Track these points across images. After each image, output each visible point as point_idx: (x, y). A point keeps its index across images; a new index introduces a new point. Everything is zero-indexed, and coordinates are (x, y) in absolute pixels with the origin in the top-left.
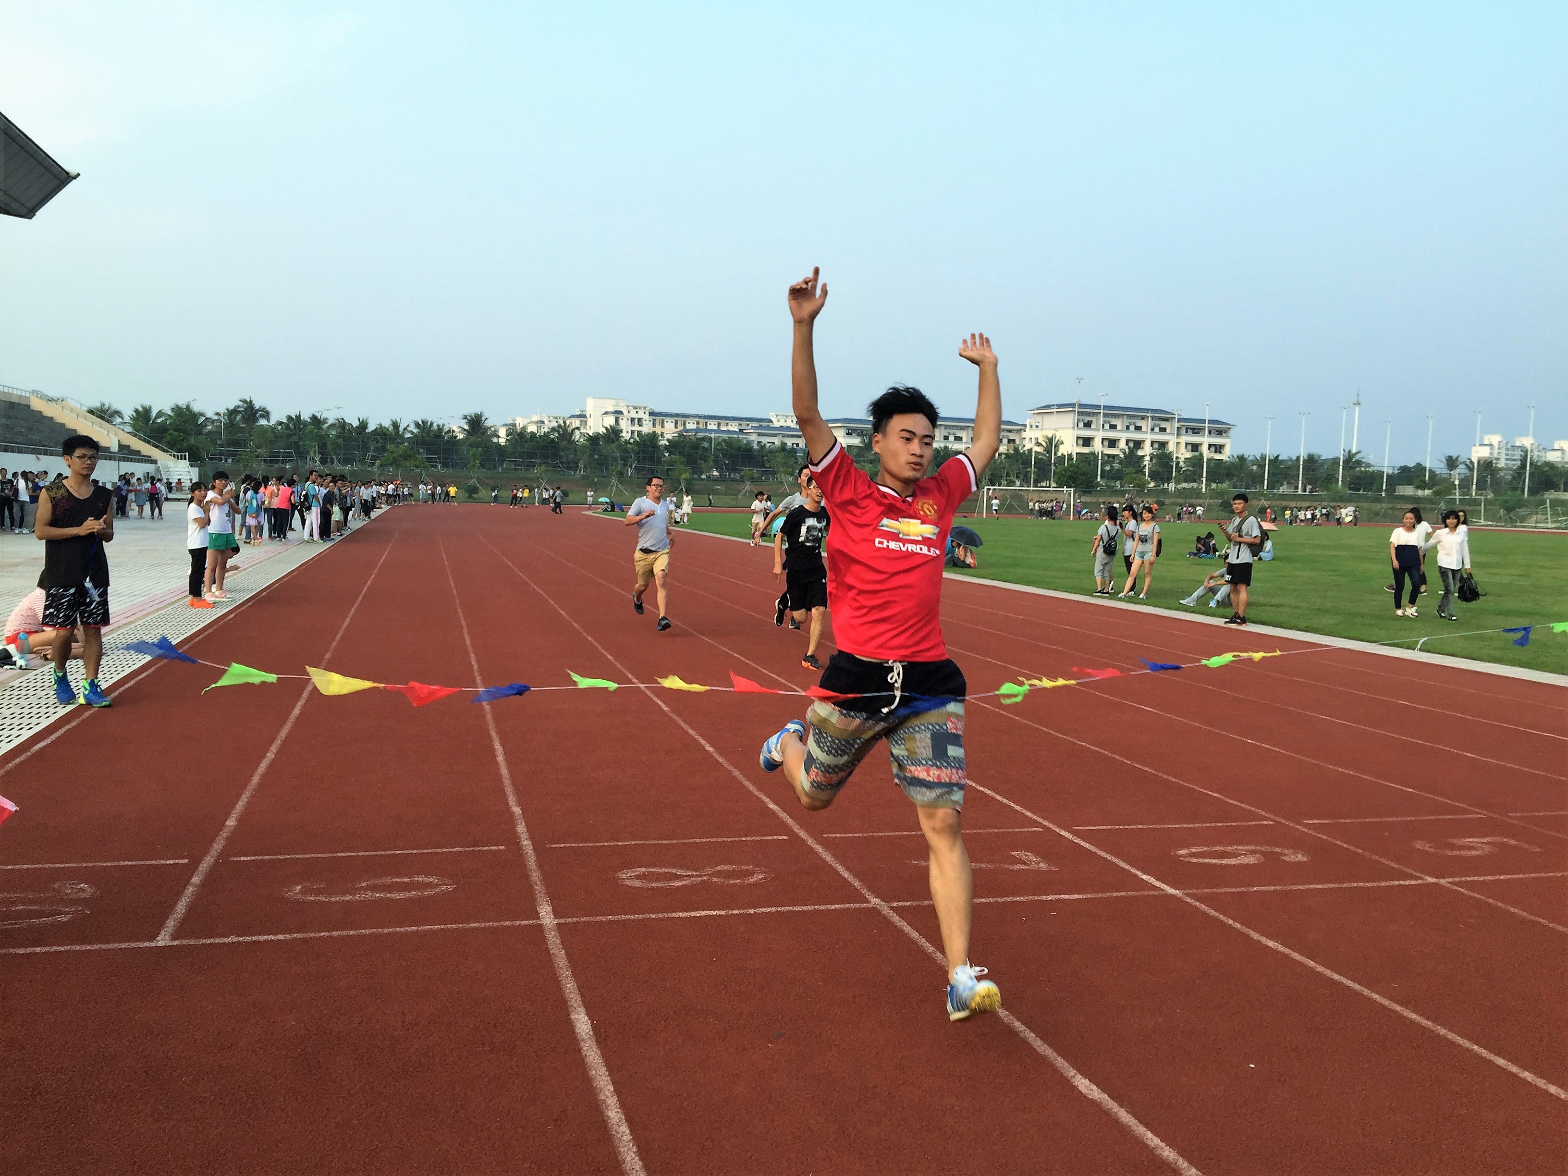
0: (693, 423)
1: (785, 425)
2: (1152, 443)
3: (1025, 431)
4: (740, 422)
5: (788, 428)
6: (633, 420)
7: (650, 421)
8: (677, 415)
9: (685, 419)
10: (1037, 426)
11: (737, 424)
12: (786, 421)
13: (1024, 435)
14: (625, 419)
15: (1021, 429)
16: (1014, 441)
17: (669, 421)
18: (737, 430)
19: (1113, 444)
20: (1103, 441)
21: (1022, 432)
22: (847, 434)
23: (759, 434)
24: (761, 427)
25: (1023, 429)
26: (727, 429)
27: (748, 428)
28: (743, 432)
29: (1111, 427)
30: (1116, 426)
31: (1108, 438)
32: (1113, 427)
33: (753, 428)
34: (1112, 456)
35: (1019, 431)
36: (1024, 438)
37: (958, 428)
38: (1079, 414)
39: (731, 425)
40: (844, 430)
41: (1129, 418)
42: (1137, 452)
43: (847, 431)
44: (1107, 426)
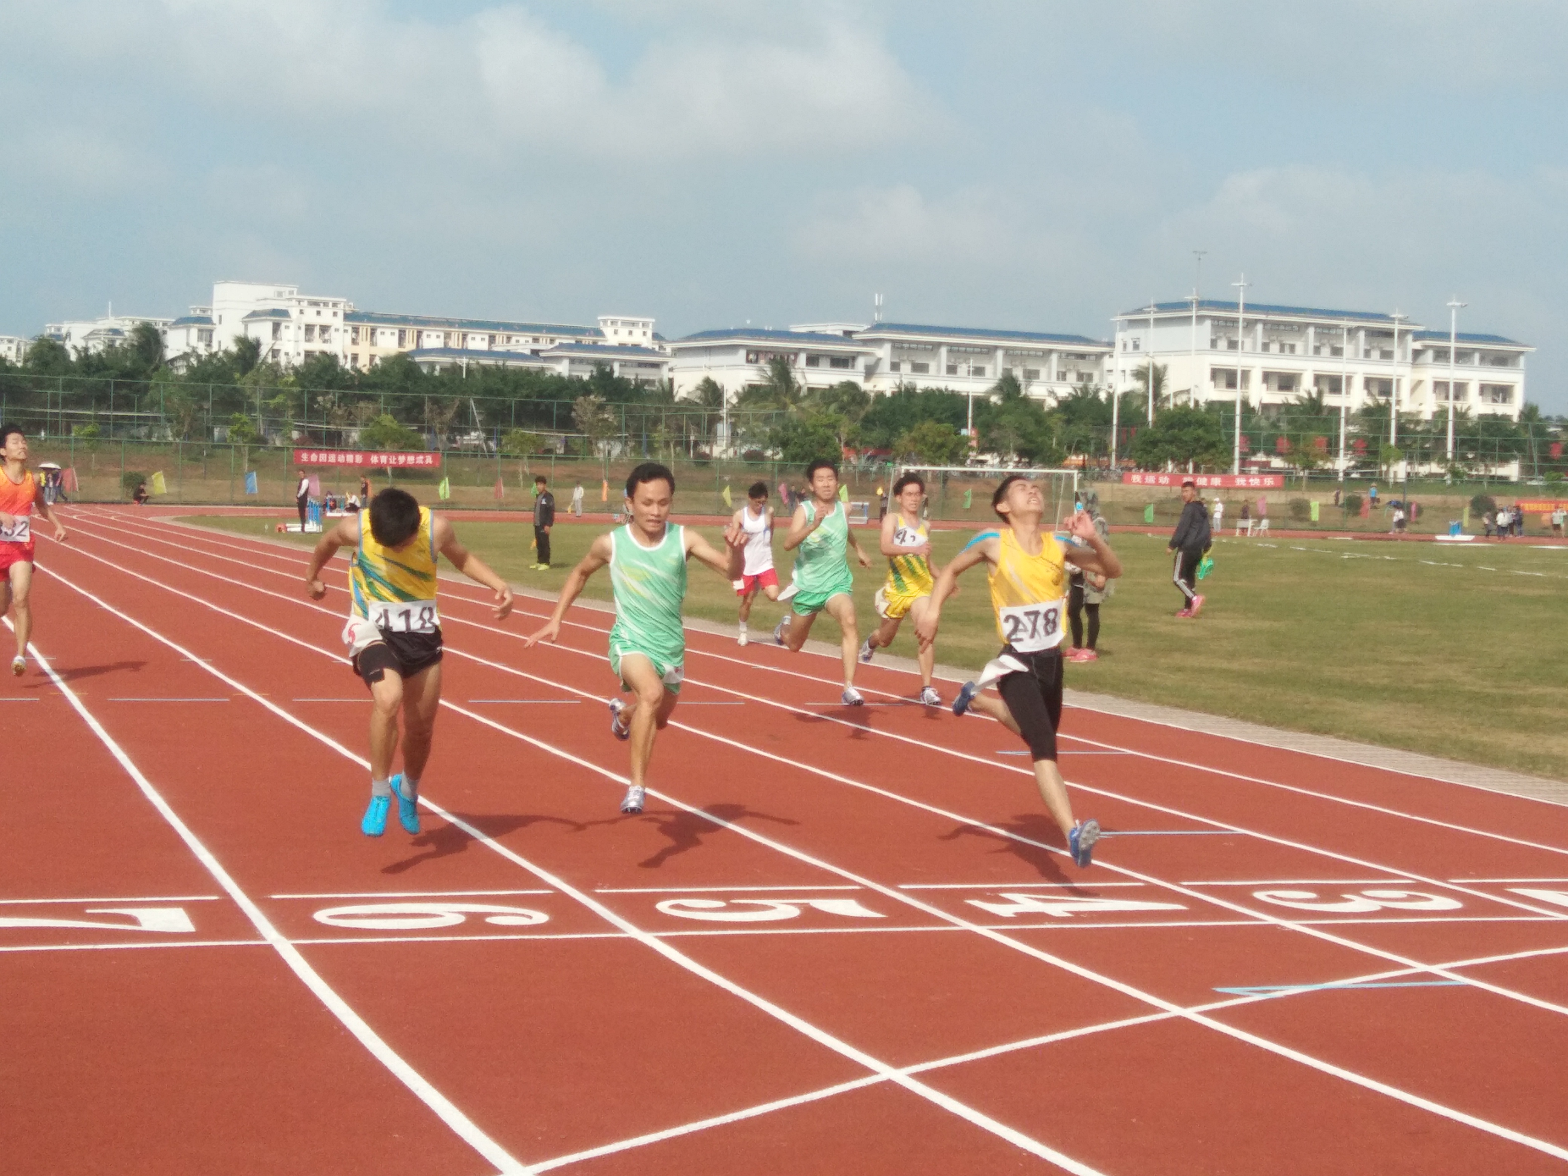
0: (438, 337)
1: (630, 340)
3: (1111, 356)
4: (537, 335)
5: (636, 349)
6: (309, 329)
7: (345, 331)
8: (404, 320)
9: (419, 328)
11: (530, 340)
12: (631, 333)
13: (1107, 363)
14: (292, 326)
15: (1104, 353)
16: (1090, 377)
17: (388, 332)
18: (527, 352)
19: (1287, 382)
20: (1267, 377)
21: (1106, 359)
22: (748, 361)
23: (573, 361)
24: (578, 346)
25: (1109, 353)
26: (509, 348)
27: (551, 346)
28: (539, 356)
29: (1282, 350)
30: (1292, 348)
31: (1276, 372)
32: (1287, 349)
33: (561, 346)
34: (1278, 406)
35: (1100, 356)
36: (1110, 371)
37: (976, 350)
38: (1216, 323)
39: (517, 341)
40: (742, 353)
41: (1320, 330)
42: (1330, 400)
43: (748, 355)
44: (1275, 348)
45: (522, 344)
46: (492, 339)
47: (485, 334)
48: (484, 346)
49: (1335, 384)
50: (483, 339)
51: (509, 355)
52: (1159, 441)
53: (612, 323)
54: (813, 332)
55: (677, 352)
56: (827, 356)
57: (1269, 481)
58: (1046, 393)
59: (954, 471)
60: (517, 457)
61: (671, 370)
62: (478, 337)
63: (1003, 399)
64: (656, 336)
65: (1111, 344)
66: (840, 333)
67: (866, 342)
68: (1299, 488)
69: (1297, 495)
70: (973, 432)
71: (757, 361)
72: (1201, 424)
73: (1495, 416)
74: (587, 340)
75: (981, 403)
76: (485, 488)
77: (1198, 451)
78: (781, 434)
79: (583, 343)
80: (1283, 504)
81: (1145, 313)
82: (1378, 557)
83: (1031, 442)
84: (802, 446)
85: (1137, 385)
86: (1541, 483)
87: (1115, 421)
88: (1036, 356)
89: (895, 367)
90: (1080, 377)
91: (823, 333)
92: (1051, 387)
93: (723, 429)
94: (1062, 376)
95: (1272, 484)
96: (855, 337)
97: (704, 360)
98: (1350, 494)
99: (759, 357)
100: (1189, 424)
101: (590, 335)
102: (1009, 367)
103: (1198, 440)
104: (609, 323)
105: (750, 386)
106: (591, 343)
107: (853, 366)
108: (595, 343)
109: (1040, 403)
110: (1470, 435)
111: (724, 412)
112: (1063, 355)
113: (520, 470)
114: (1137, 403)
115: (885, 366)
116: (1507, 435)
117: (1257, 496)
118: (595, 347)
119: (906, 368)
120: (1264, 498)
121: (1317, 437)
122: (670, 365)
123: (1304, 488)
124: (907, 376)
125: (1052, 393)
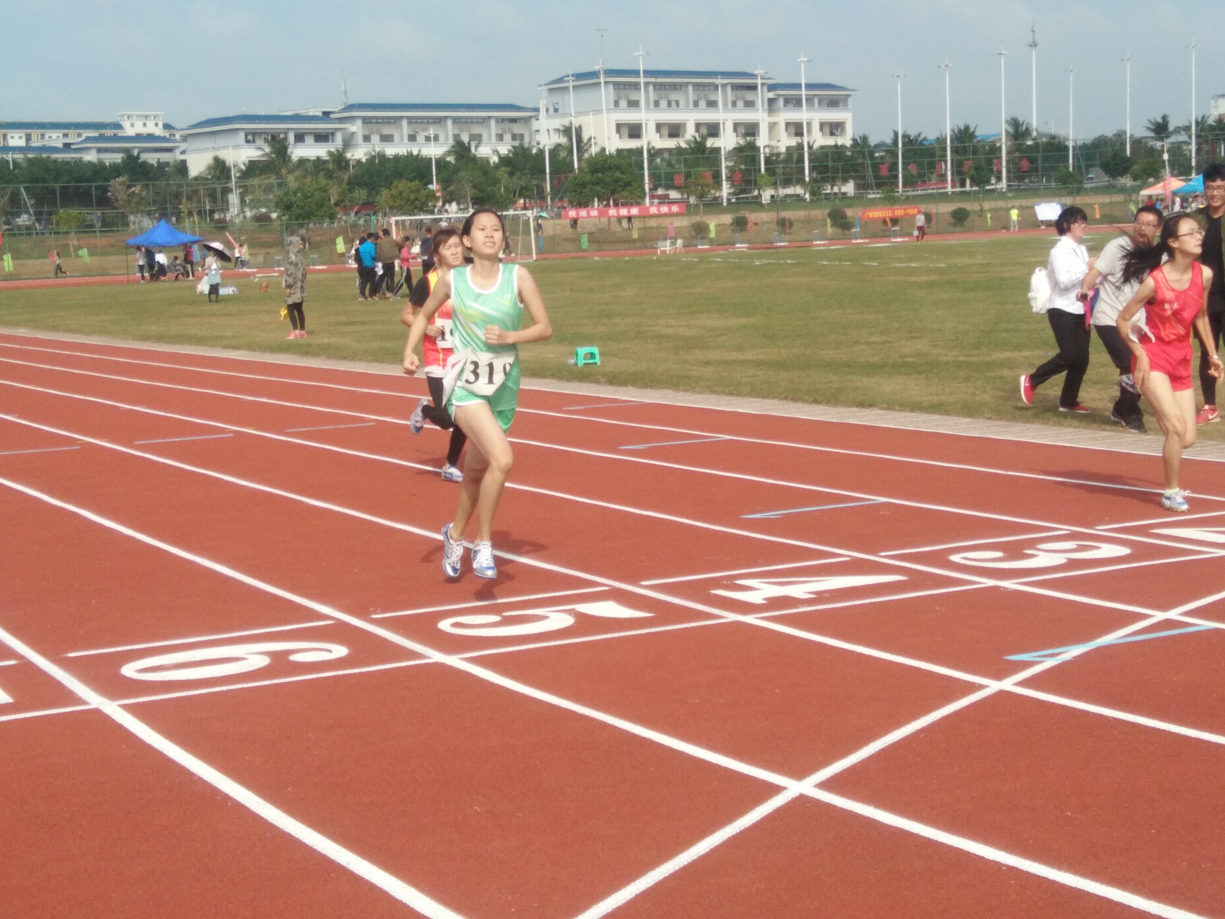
1: (145, 131)
2: (736, 126)
3: (537, 119)
4: (66, 131)
5: (150, 137)
10: (556, 110)
11: (61, 136)
12: (145, 125)
13: (535, 125)
15: (531, 117)
16: (522, 136)
18: (60, 145)
19: (675, 131)
20: (659, 127)
21: (533, 121)
22: (247, 141)
23: (99, 150)
24: (102, 138)
25: (535, 116)
26: (44, 143)
27: (80, 140)
28: (70, 148)
29: (669, 104)
30: (677, 103)
31: (666, 124)
32: (674, 104)
33: (88, 139)
34: (670, 150)
35: (527, 120)
36: (538, 131)
37: (430, 121)
38: (617, 87)
39: (50, 137)
40: (242, 135)
41: (696, 88)
42: (710, 143)
43: (246, 136)
44: (663, 104)
45: (55, 139)
46: (28, 138)
47: (22, 133)
48: (22, 143)
49: (714, 130)
50: (20, 137)
51: (44, 149)
52: (588, 183)
53: (128, 117)
54: (298, 114)
55: (185, 138)
56: (311, 133)
57: (675, 208)
58: (490, 152)
59: (426, 219)
60: (64, 233)
61: (183, 152)
62: (17, 136)
63: (456, 159)
64: (167, 126)
65: (537, 110)
66: (320, 114)
67: (341, 120)
68: (697, 213)
69: (696, 219)
70: (438, 187)
71: (254, 141)
72: (618, 168)
73: (836, 146)
74: (109, 133)
75: (441, 163)
76: (42, 260)
77: (619, 189)
78: (285, 199)
79: (106, 135)
80: (687, 227)
81: (565, 82)
82: (782, 262)
83: (482, 191)
84: (303, 208)
85: (563, 140)
86: (878, 196)
87: (548, 171)
88: (478, 122)
89: (367, 138)
90: (514, 137)
91: (306, 115)
92: (495, 147)
93: (234, 199)
94: (500, 137)
95: (678, 211)
96: (332, 116)
97: (208, 143)
98: (737, 215)
99: (256, 138)
100: (610, 168)
101: (111, 129)
102: (457, 132)
103: (617, 180)
104: (126, 117)
105: (250, 161)
106: (112, 135)
107: (333, 141)
108: (115, 135)
109: (487, 160)
110: (819, 162)
111: (233, 184)
112: (499, 120)
113: (71, 244)
114: (563, 154)
115: (360, 139)
116: (846, 161)
117: (666, 222)
118: (115, 138)
119: (375, 139)
120: (672, 223)
121: (705, 172)
122: (181, 149)
123: (701, 213)
124: (377, 146)
125: (496, 152)
